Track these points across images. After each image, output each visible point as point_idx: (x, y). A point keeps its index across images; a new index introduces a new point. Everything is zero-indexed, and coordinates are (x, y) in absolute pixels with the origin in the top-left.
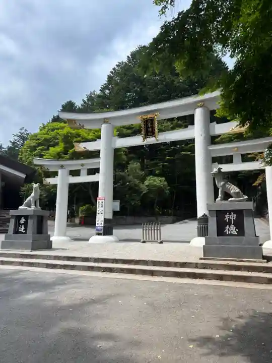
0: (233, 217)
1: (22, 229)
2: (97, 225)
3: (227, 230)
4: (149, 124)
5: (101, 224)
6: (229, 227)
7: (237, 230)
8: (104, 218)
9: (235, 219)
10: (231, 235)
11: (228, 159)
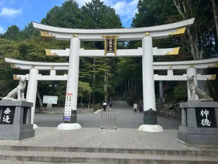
0: (207, 113)
1: (7, 120)
2: (65, 115)
3: (203, 123)
4: (111, 43)
5: (69, 114)
6: (204, 120)
7: (210, 123)
8: (72, 110)
9: (208, 114)
10: (206, 126)
11: (164, 73)
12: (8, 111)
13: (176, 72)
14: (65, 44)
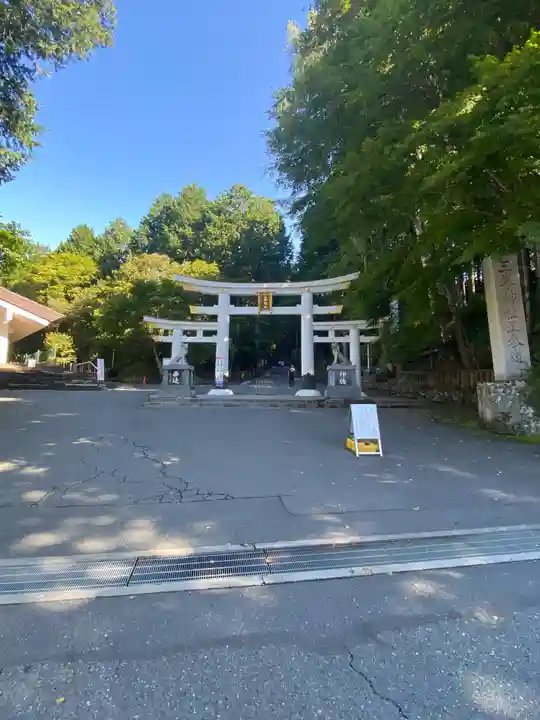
0: (344, 374)
1: (176, 381)
2: (217, 380)
3: (340, 382)
4: (265, 300)
5: (221, 380)
6: (342, 380)
7: (347, 382)
8: (223, 376)
10: (343, 385)
11: (325, 334)
12: (176, 374)
13: (339, 333)
14: (212, 300)
